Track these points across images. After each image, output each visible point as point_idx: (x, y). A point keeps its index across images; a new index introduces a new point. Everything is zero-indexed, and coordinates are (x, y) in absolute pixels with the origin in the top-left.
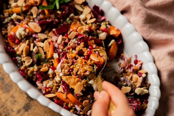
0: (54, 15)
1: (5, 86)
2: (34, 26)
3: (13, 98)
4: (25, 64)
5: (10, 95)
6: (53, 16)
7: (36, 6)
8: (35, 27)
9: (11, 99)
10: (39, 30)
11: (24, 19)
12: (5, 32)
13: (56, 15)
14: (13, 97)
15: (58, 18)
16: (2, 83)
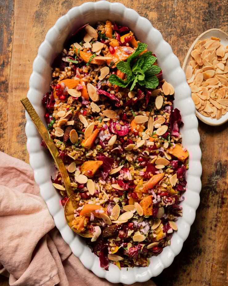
0: (122, 94)
1: (24, 135)
2: (93, 91)
3: (23, 154)
4: (54, 132)
5: (24, 148)
6: (120, 95)
7: (110, 67)
8: (93, 93)
9: (21, 154)
10: (95, 99)
11: (88, 74)
12: (57, 74)
13: (125, 96)
14: (25, 153)
15: (124, 101)
16: (22, 130)
